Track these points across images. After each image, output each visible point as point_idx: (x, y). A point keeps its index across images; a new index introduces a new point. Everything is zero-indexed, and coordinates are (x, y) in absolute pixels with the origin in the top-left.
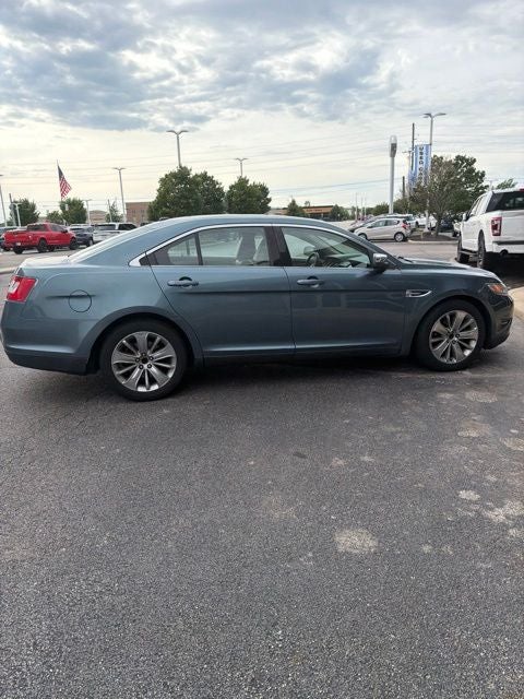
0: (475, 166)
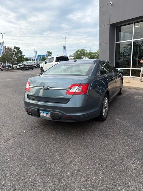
0: (20, 49)
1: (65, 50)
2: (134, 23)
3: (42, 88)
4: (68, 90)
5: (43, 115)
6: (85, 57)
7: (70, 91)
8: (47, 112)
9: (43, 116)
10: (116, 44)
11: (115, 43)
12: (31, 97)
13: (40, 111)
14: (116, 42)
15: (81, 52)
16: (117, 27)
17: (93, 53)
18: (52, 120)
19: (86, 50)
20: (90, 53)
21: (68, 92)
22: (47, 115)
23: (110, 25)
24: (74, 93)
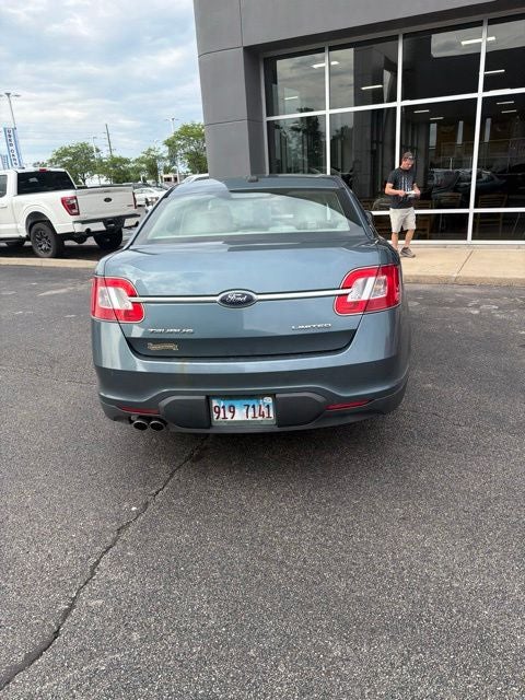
1: (13, 148)
2: (327, 51)
3: (217, 299)
4: (339, 295)
5: (229, 415)
6: (96, 176)
7: (349, 299)
8: (251, 403)
9: (229, 422)
10: (268, 122)
11: (266, 119)
12: (153, 347)
13: (215, 403)
14: (268, 115)
15: (76, 156)
16: (265, 60)
17: (127, 161)
18: (277, 429)
19: (98, 151)
20: (117, 162)
21: (342, 304)
22: (251, 414)
23: (245, 48)
24: (365, 306)
